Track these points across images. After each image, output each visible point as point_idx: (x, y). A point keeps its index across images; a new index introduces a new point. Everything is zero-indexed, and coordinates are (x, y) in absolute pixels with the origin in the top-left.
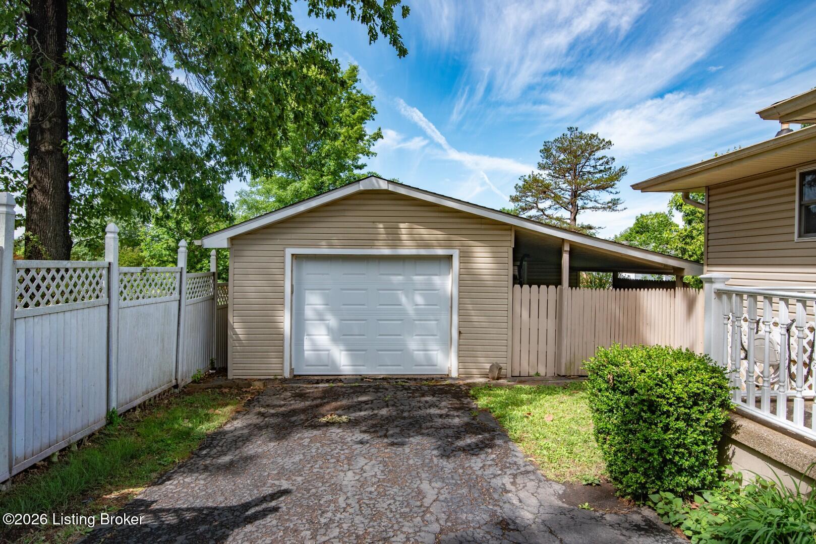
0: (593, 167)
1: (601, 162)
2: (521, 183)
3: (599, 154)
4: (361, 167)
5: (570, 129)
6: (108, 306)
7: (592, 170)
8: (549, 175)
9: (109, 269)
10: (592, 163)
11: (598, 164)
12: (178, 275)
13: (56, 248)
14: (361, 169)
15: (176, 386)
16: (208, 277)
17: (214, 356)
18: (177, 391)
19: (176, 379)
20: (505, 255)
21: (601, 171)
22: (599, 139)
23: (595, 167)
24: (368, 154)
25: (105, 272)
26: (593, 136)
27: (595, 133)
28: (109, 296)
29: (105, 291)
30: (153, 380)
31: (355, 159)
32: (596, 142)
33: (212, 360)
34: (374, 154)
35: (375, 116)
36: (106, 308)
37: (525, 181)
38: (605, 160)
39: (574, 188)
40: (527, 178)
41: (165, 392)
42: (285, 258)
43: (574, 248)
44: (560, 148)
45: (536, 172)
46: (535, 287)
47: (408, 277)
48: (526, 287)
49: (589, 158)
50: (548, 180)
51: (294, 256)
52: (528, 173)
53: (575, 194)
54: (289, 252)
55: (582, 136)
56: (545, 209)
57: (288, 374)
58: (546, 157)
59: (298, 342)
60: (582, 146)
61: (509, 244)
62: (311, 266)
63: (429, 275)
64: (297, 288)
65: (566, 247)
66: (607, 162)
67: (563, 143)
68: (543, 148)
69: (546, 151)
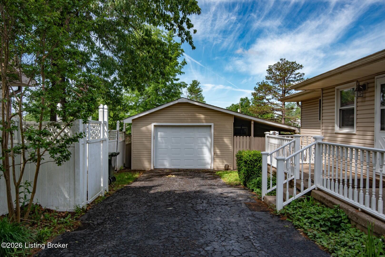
0: (294, 78)
1: (298, 75)
2: (257, 86)
3: (297, 72)
4: (177, 80)
5: (281, 60)
7: (293, 79)
8: (271, 82)
10: (293, 76)
11: (296, 76)
14: (177, 81)
15: (116, 170)
16: (123, 133)
17: (125, 162)
18: (116, 172)
19: (116, 168)
20: (230, 125)
21: (298, 80)
22: (297, 64)
23: (295, 78)
24: (181, 73)
26: (293, 63)
27: (294, 61)
31: (175, 76)
32: (295, 65)
33: (124, 164)
34: (183, 73)
37: (259, 85)
38: (300, 74)
39: (284, 89)
40: (260, 84)
42: (152, 127)
43: (255, 123)
44: (276, 69)
45: (265, 81)
46: (242, 137)
47: (196, 133)
48: (238, 137)
49: (291, 74)
50: (271, 84)
51: (155, 126)
52: (261, 81)
53: (284, 92)
54: (153, 124)
55: (287, 63)
56: (270, 99)
57: (152, 168)
58: (270, 73)
59: (156, 157)
60: (287, 68)
61: (232, 121)
62: (161, 129)
63: (203, 132)
64: (156, 137)
65: (252, 122)
66: (301, 76)
67: (278, 67)
68: (268, 69)
69: (270, 70)
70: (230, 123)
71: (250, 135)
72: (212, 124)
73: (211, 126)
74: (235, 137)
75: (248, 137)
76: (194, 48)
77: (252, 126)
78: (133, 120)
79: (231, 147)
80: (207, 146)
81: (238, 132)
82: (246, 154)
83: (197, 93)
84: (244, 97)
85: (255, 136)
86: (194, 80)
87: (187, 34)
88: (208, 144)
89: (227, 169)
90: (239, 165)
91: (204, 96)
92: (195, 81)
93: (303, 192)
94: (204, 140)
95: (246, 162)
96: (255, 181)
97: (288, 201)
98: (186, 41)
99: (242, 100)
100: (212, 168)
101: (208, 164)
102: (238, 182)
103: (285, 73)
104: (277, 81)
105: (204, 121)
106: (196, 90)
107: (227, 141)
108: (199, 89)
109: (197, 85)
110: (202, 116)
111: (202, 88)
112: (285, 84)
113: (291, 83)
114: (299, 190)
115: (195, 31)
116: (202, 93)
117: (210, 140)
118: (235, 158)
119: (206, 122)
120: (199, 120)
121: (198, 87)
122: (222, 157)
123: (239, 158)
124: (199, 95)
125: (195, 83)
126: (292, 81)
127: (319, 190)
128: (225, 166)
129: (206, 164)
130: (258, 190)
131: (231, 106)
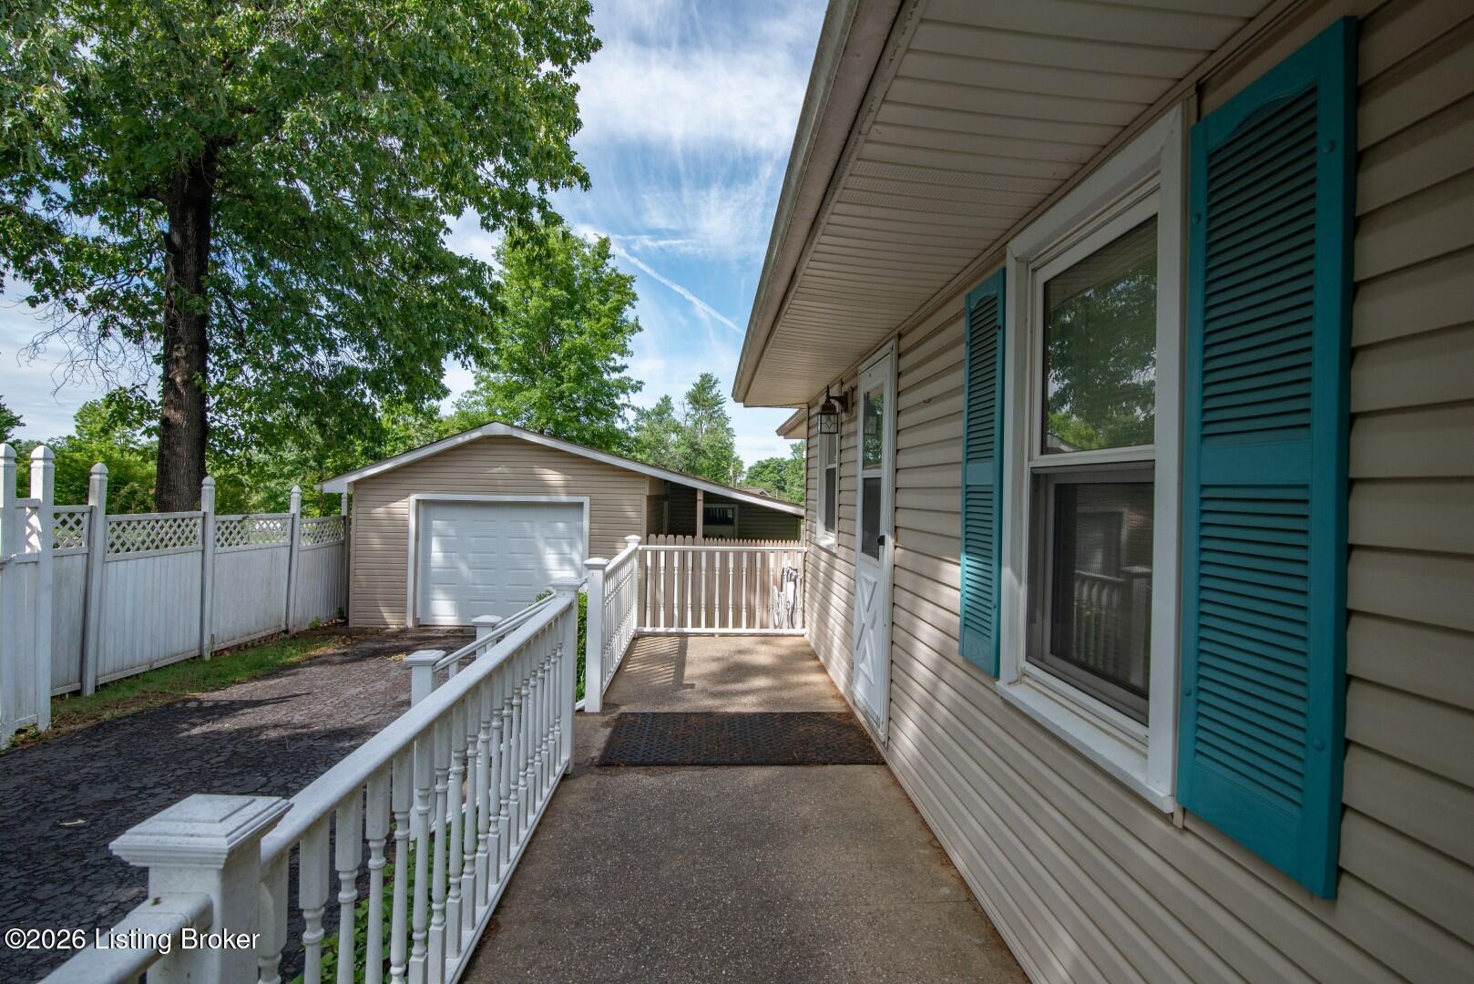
6: (203, 551)
9: (204, 518)
12: (290, 521)
13: (189, 485)
14: (619, 372)
15: (286, 632)
16: (338, 520)
18: (287, 636)
19: (287, 625)
20: (638, 502)
25: (199, 521)
28: (204, 543)
29: (199, 539)
30: (257, 623)
35: (635, 303)
36: (200, 553)
41: (273, 635)
43: (706, 494)
48: (661, 537)
54: (413, 498)
57: (410, 624)
59: (424, 590)
61: (645, 490)
62: (440, 511)
64: (424, 534)
65: (700, 497)
70: (638, 497)
72: (586, 500)
73: (581, 505)
74: (653, 536)
75: (688, 538)
77: (700, 506)
78: (356, 483)
85: (706, 535)
86: (704, 372)
92: (707, 375)
105: (560, 490)
106: (708, 400)
109: (711, 387)
110: (554, 476)
117: (579, 544)
119: (569, 494)
125: (707, 382)
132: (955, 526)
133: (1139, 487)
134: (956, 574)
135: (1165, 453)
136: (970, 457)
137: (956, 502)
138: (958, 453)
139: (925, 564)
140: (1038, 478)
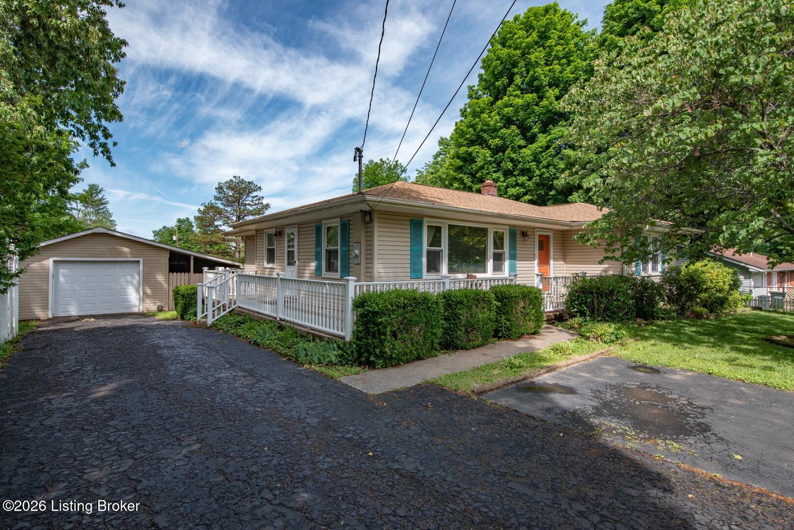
0: (251, 201)
1: (256, 199)
2: (202, 208)
3: (255, 194)
5: (235, 177)
8: (222, 204)
10: (250, 199)
11: (254, 200)
20: (165, 260)
21: (256, 204)
22: (254, 185)
26: (249, 183)
27: (251, 181)
32: (252, 186)
37: (205, 206)
39: (238, 213)
42: (50, 263)
43: (196, 258)
44: (229, 188)
45: (213, 201)
46: (179, 274)
47: (117, 270)
48: (175, 273)
49: (248, 195)
50: (222, 207)
51: (55, 262)
52: (207, 202)
53: (239, 218)
54: (51, 260)
55: (243, 182)
56: (220, 226)
57: (50, 316)
58: (220, 193)
59: (56, 301)
60: (243, 188)
61: (168, 255)
62: (63, 265)
63: (128, 269)
64: (56, 276)
65: (192, 258)
66: (259, 199)
67: (231, 185)
68: (217, 186)
69: (220, 188)
70: (164, 258)
71: (189, 271)
72: (141, 260)
73: (139, 261)
74: (171, 273)
75: (187, 274)
76: (113, 165)
77: (192, 261)
79: (165, 285)
80: (133, 285)
81: (173, 269)
82: (183, 288)
83: (98, 205)
84: (183, 217)
85: (195, 272)
86: (92, 183)
87: (104, 145)
88: (135, 282)
89: (160, 310)
90: (176, 299)
91: (111, 211)
92: (94, 185)
93: (228, 310)
94: (129, 278)
95: (183, 296)
96: (192, 311)
97: (217, 317)
98: (101, 154)
99: (179, 221)
100: (141, 311)
101: (135, 306)
102: (175, 317)
103: (240, 194)
104: (229, 203)
105: (129, 256)
106: (95, 201)
107: (160, 278)
108: (102, 199)
109: (98, 193)
110: (126, 250)
111: (108, 198)
112: (240, 209)
113: (248, 207)
114: (224, 310)
115: (115, 144)
116: (108, 206)
117: (137, 278)
118: (171, 293)
119: (132, 257)
120: (122, 254)
121: (100, 196)
122: (153, 297)
123: (176, 293)
124: (102, 209)
125: (94, 189)
126: (249, 204)
127: (239, 307)
128: (158, 308)
129: (131, 306)
130: (194, 318)
131: (160, 230)
132: (314, 257)
133: (336, 251)
134: (313, 265)
135: (339, 248)
136: (316, 247)
137: (314, 254)
138: (314, 246)
139: (307, 264)
140: (327, 250)
